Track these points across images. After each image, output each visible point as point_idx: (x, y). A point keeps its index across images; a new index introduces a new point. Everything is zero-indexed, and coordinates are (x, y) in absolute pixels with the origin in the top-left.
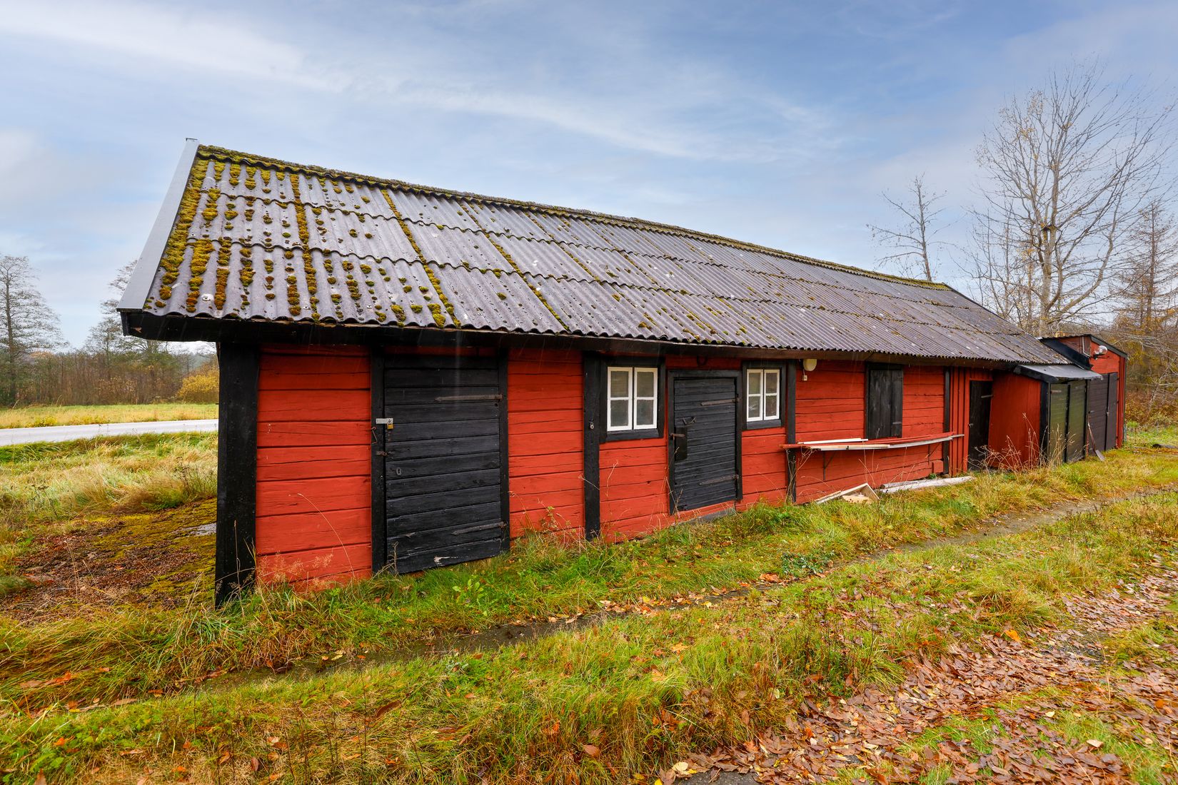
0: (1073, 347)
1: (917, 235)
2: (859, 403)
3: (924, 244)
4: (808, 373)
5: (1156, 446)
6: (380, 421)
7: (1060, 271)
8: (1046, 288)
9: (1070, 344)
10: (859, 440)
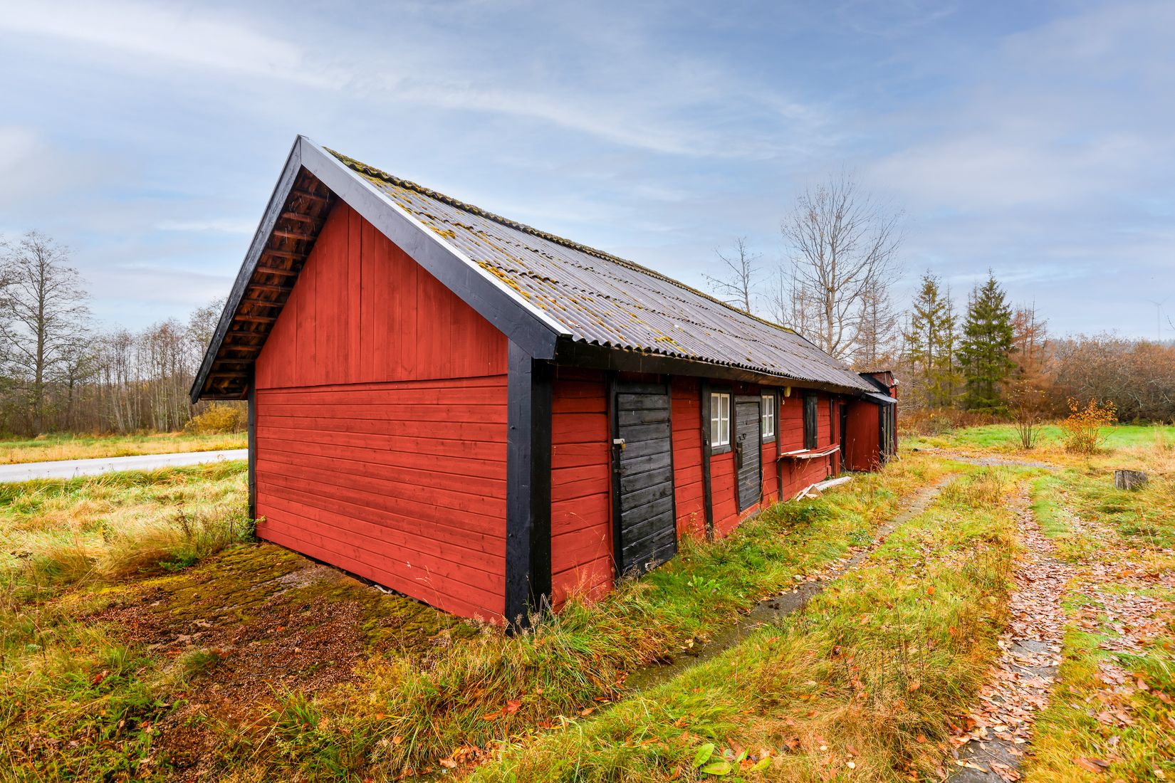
0: (879, 380)
1: (741, 285)
2: (800, 422)
3: (746, 294)
4: (786, 399)
5: (916, 450)
6: (616, 441)
7: (841, 322)
8: (830, 335)
9: (878, 378)
10: (805, 450)
